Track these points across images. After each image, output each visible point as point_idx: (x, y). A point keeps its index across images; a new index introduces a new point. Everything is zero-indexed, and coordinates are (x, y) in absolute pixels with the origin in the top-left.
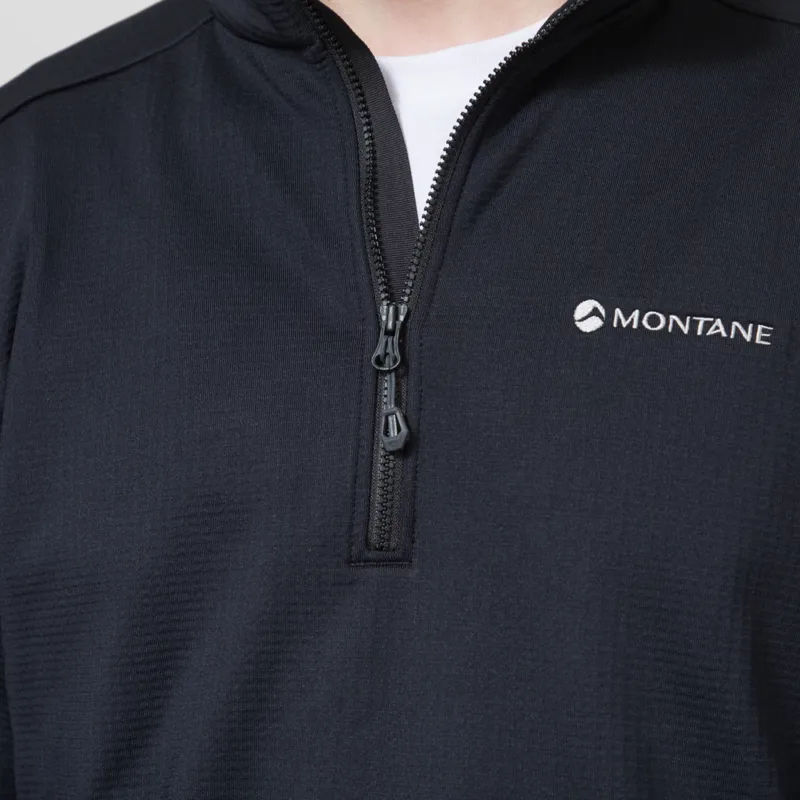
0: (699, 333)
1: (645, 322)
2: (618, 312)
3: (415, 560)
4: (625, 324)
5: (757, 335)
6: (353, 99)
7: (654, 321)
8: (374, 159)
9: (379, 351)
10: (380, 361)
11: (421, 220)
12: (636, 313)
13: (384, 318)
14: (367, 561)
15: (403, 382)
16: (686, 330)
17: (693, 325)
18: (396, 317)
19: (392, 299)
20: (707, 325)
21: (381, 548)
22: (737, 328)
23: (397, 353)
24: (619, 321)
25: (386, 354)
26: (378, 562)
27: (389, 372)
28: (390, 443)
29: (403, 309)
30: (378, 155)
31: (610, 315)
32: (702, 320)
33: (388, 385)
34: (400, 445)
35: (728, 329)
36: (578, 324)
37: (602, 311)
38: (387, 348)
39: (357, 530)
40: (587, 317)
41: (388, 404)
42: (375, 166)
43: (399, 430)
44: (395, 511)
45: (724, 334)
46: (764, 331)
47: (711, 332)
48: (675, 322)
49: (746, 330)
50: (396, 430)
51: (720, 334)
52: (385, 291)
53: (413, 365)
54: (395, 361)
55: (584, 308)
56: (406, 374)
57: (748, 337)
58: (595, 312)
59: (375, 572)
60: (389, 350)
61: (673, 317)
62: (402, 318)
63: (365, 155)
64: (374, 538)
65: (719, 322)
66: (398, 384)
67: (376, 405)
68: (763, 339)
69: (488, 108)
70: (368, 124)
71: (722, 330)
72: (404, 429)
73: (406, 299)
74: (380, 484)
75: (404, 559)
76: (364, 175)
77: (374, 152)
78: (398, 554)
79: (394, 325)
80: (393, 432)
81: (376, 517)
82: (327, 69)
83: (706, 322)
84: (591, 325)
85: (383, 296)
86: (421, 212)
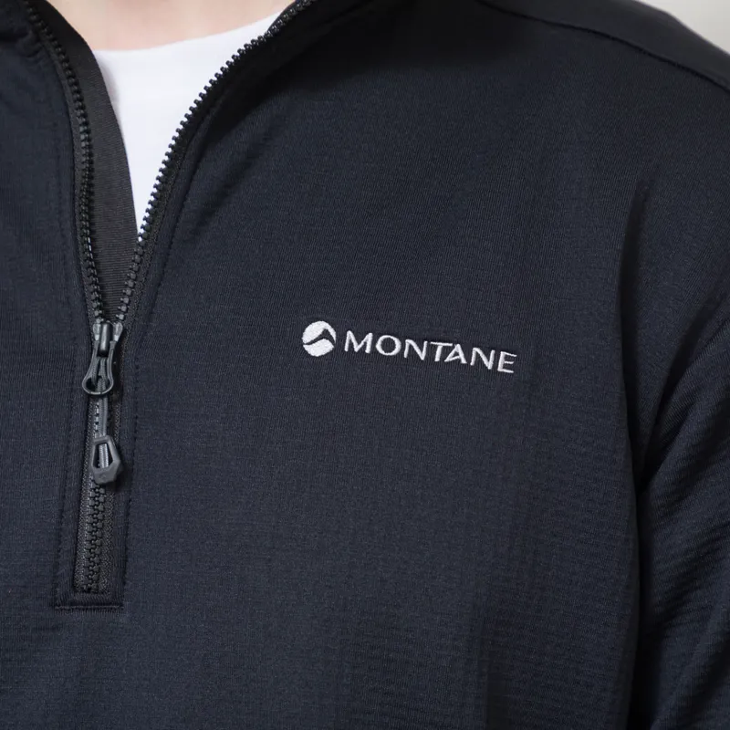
0: (437, 359)
1: (378, 347)
2: (350, 335)
3: (127, 604)
4: (357, 348)
5: (499, 362)
6: (68, 90)
7: (388, 345)
8: (91, 162)
9: (91, 374)
10: (91, 385)
11: (141, 231)
12: (369, 337)
13: (97, 337)
14: (73, 603)
15: (117, 407)
16: (422, 356)
17: (432, 350)
18: (110, 337)
19: (107, 316)
20: (446, 351)
21: (89, 590)
22: (477, 354)
23: (110, 376)
24: (351, 345)
25: (98, 377)
26: (86, 606)
27: (101, 397)
28: (101, 475)
29: (118, 327)
30: (95, 159)
31: (342, 337)
32: (440, 345)
33: (100, 410)
34: (112, 478)
35: (468, 356)
36: (306, 347)
37: (333, 333)
38: (99, 370)
39: (62, 571)
40: (316, 340)
41: (99, 433)
42: (91, 170)
43: (111, 460)
44: (106, 548)
45: (464, 361)
46: (507, 358)
47: (449, 359)
48: (411, 346)
49: (488, 357)
50: (107, 461)
51: (459, 360)
52: (99, 308)
53: (128, 389)
54: (108, 385)
55: (314, 329)
56: (121, 399)
57: (489, 365)
58: (325, 335)
59: (79, 617)
60: (102, 373)
61: (409, 342)
62: (116, 338)
63: (81, 157)
64: (81, 578)
65: (458, 348)
66: (110, 410)
67: (86, 434)
68: (505, 366)
69: (214, 111)
70: (86, 124)
71: (461, 356)
72: (116, 460)
73: (121, 317)
74: (89, 519)
75: (113, 603)
76: (79, 179)
77: (90, 155)
78: (108, 597)
79: (108, 346)
80: (104, 463)
81: (83, 555)
82: (41, 63)
83: (444, 347)
84: (321, 349)
85: (97, 313)
86: (140, 222)
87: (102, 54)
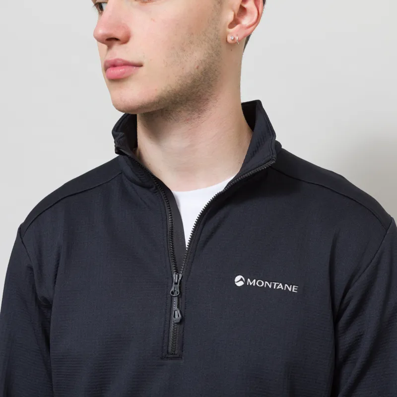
0: (275, 288)
1: (257, 284)
2: (249, 280)
3: (183, 358)
4: (251, 284)
5: (293, 289)
6: (166, 205)
7: (260, 283)
8: (172, 225)
9: (173, 289)
10: (173, 293)
11: (187, 247)
12: (254, 281)
13: (174, 278)
14: (167, 358)
15: (180, 299)
16: (270, 287)
17: (273, 285)
18: (178, 279)
19: (177, 272)
20: (277, 285)
21: (172, 354)
22: (287, 287)
23: (178, 290)
24: (249, 283)
25: (175, 291)
26: (171, 359)
27: (176, 296)
28: (175, 320)
29: (181, 275)
30: (173, 224)
31: (246, 280)
32: (275, 284)
33: (175, 300)
34: (179, 321)
35: (284, 287)
36: (236, 283)
37: (244, 280)
38: (175, 288)
39: (164, 348)
40: (239, 281)
41: (175, 307)
42: (172, 227)
43: (178, 316)
44: (177, 342)
45: (282, 289)
46: (295, 288)
47: (278, 288)
48: (267, 284)
49: (289, 287)
50: (177, 316)
51: (281, 288)
52: (175, 269)
53: (183, 294)
54: (178, 293)
55: (238, 278)
56: (181, 297)
57: (290, 290)
58: (241, 280)
59: (170, 362)
60: (176, 289)
61: (266, 282)
62: (180, 278)
63: (169, 224)
64: (170, 350)
65: (281, 284)
66: (178, 300)
67: (171, 306)
68: (295, 290)
70: (171, 216)
71: (282, 287)
72: (180, 316)
73: (181, 272)
75: (180, 357)
76: (169, 230)
77: (172, 223)
78: (178, 356)
79: (178, 281)
80: (177, 317)
83: (277, 284)
84: (240, 284)
85: (174, 271)
86: (187, 244)
87: (175, 192)
